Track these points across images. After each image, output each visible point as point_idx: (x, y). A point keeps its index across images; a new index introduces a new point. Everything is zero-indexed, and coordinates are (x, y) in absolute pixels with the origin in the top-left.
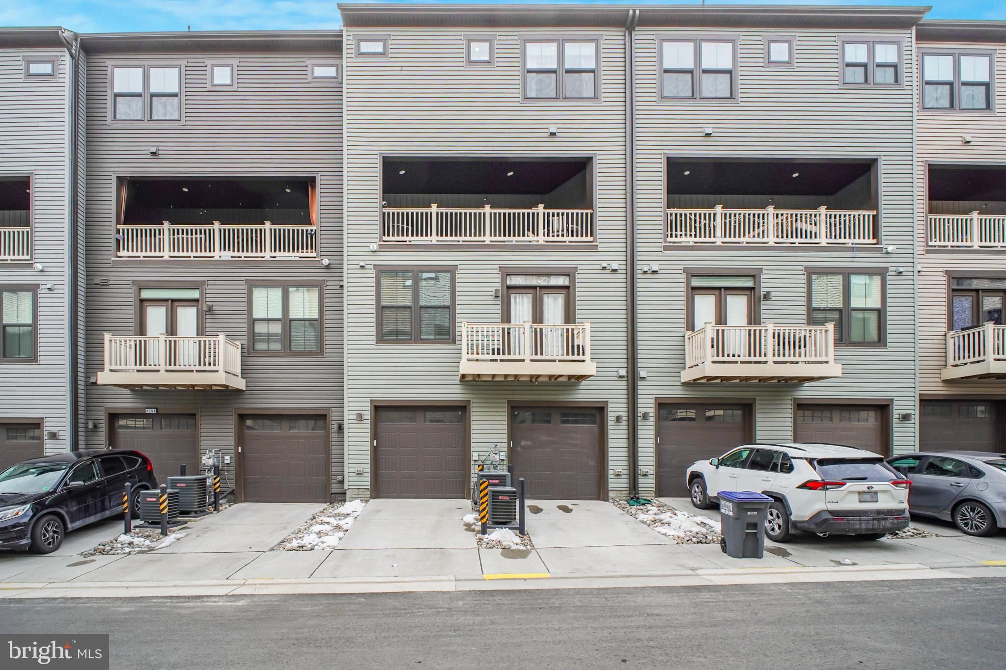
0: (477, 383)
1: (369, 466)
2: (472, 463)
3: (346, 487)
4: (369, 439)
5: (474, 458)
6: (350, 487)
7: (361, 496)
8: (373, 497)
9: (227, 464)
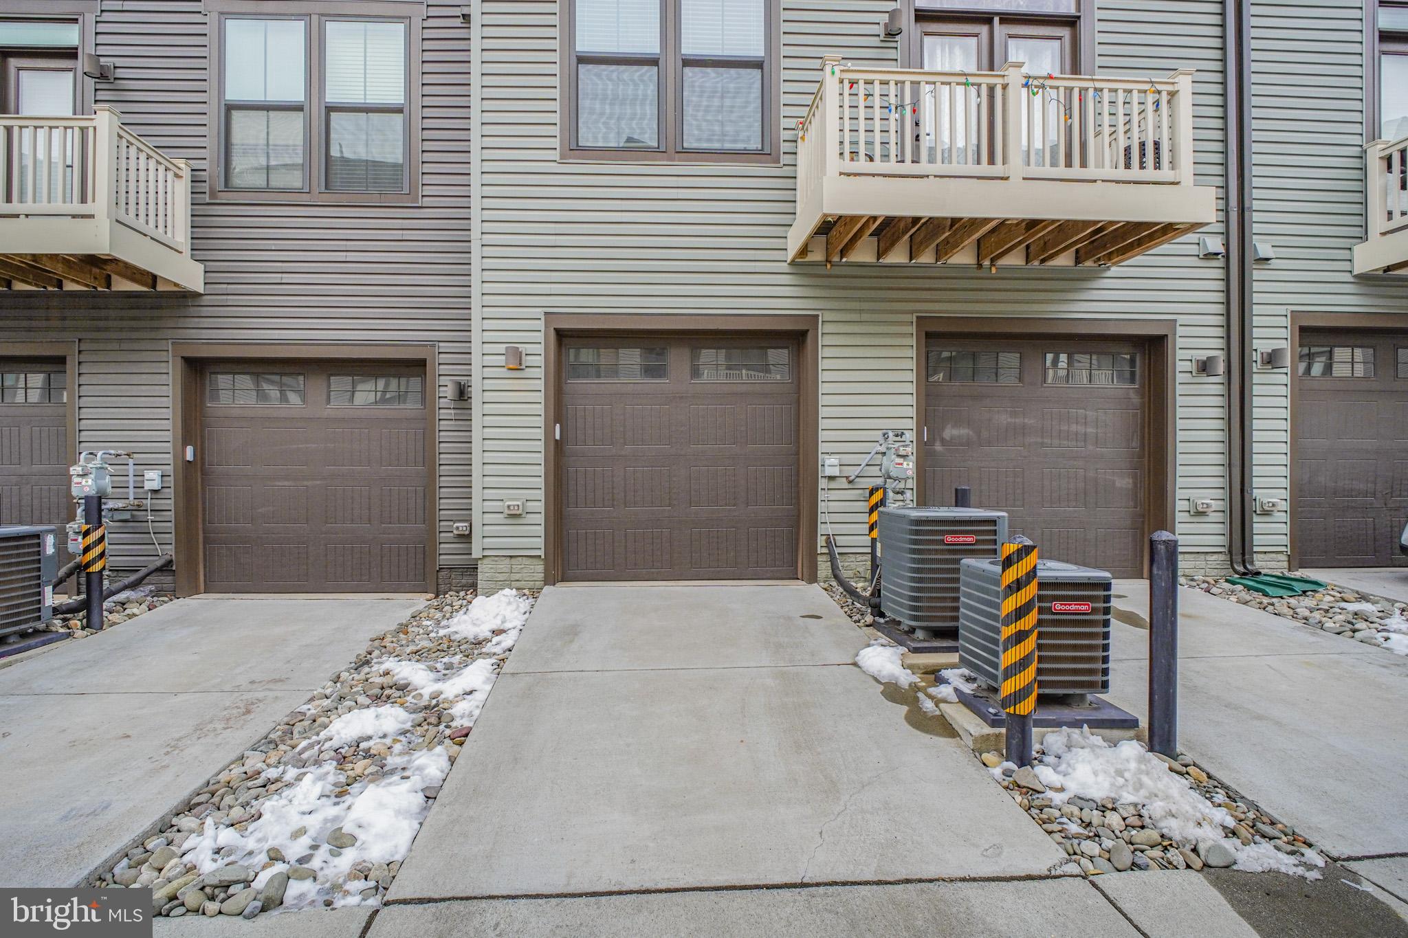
0: (837, 271)
1: (540, 494)
2: (823, 483)
3: (476, 553)
4: (540, 421)
5: (829, 471)
6: (487, 553)
7: (517, 576)
8: (550, 580)
9: (155, 491)
